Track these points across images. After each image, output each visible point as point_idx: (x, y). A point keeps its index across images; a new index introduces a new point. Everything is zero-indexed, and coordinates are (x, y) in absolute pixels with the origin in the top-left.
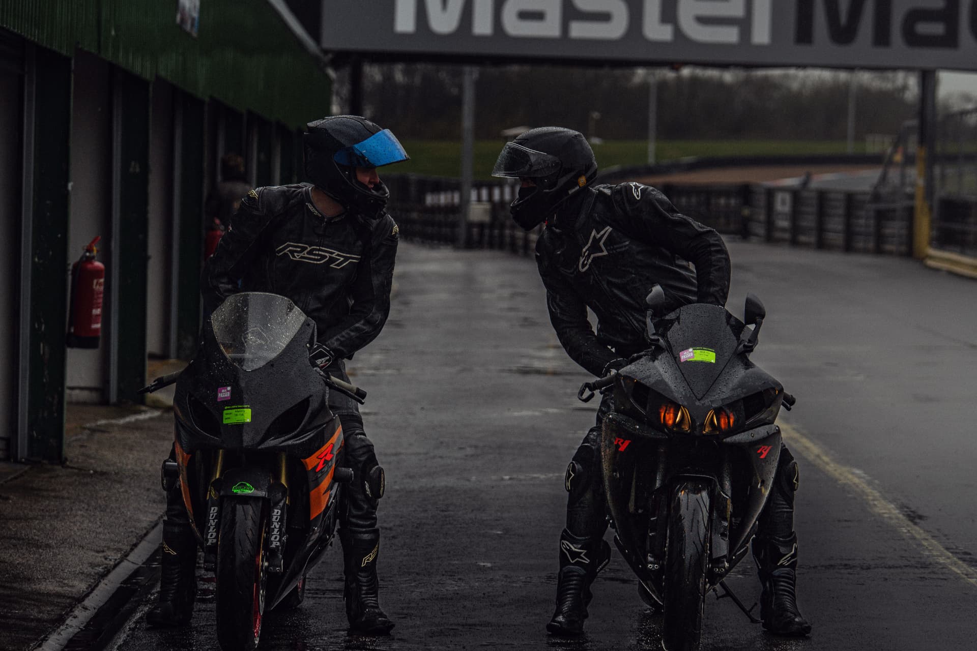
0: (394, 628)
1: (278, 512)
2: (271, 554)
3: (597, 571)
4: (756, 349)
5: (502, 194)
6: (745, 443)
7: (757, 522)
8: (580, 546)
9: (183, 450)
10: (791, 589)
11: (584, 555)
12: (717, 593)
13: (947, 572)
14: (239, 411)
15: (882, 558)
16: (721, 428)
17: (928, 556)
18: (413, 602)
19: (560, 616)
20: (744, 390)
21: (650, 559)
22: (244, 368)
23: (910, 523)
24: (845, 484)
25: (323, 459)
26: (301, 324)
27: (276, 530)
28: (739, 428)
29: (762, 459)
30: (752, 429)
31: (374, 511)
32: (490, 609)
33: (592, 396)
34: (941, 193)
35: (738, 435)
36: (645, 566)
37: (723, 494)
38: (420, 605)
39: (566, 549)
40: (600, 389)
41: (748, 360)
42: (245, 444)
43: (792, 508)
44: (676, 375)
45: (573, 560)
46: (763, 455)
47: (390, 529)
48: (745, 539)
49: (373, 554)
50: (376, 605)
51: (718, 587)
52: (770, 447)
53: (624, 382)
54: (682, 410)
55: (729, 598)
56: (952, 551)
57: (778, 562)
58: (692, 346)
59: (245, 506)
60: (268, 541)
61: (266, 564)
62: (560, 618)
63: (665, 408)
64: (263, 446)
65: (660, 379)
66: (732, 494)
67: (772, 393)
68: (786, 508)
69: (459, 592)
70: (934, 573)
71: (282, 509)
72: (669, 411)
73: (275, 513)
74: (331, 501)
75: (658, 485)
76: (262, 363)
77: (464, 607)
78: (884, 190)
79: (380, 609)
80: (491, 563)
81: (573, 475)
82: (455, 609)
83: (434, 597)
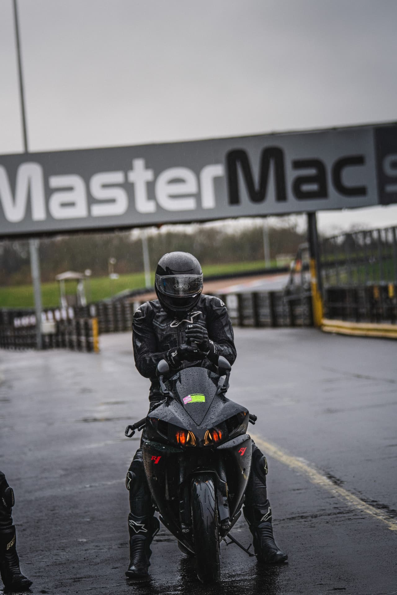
0: (32, 585)
3: (153, 536)
4: (229, 390)
5: (61, 314)
6: (230, 448)
7: (244, 495)
8: (140, 522)
10: (270, 534)
11: (143, 527)
12: (226, 541)
13: (364, 514)
15: (323, 510)
16: (215, 441)
17: (351, 506)
18: (42, 568)
19: (133, 566)
20: (225, 416)
21: (183, 526)
23: (336, 486)
24: (294, 468)
28: (226, 439)
29: (242, 456)
30: (233, 438)
31: (10, 515)
32: (90, 567)
33: (133, 433)
34: (326, 286)
35: (226, 443)
36: (181, 532)
37: (221, 480)
38: (46, 569)
39: (132, 525)
40: (138, 428)
41: (225, 397)
43: (265, 485)
44: (183, 413)
45: (137, 531)
46: (242, 453)
47: (21, 525)
48: (239, 506)
49: (13, 541)
50: (19, 572)
51: (226, 537)
52: (246, 448)
53: (152, 422)
54: (189, 433)
55: (234, 544)
56: (364, 500)
57: (261, 520)
58: (189, 394)
62: (133, 568)
63: (179, 434)
65: (173, 416)
66: (227, 481)
67: (242, 415)
68: (262, 485)
69: (69, 559)
70: (356, 515)
72: (182, 435)
75: (181, 480)
77: (74, 567)
78: (292, 288)
79: (22, 574)
80: (86, 539)
81: (131, 479)
82: (68, 569)
83: (55, 564)
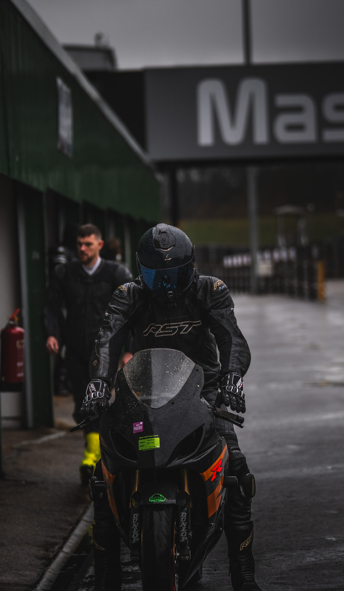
1: (184, 514)
2: (181, 547)
5: (280, 255)
9: (109, 471)
14: (150, 440)
18: (284, 572)
22: (152, 406)
25: (216, 471)
26: (192, 370)
27: (184, 528)
31: (248, 508)
38: (290, 575)
42: (157, 465)
49: (248, 540)
50: (253, 579)
59: (160, 512)
60: (178, 537)
61: (178, 554)
64: (170, 465)
69: (317, 563)
71: (187, 512)
73: (182, 516)
74: (222, 502)
76: (165, 402)
77: (324, 575)
79: (255, 582)
80: (335, 537)
82: (317, 577)
83: (299, 568)
